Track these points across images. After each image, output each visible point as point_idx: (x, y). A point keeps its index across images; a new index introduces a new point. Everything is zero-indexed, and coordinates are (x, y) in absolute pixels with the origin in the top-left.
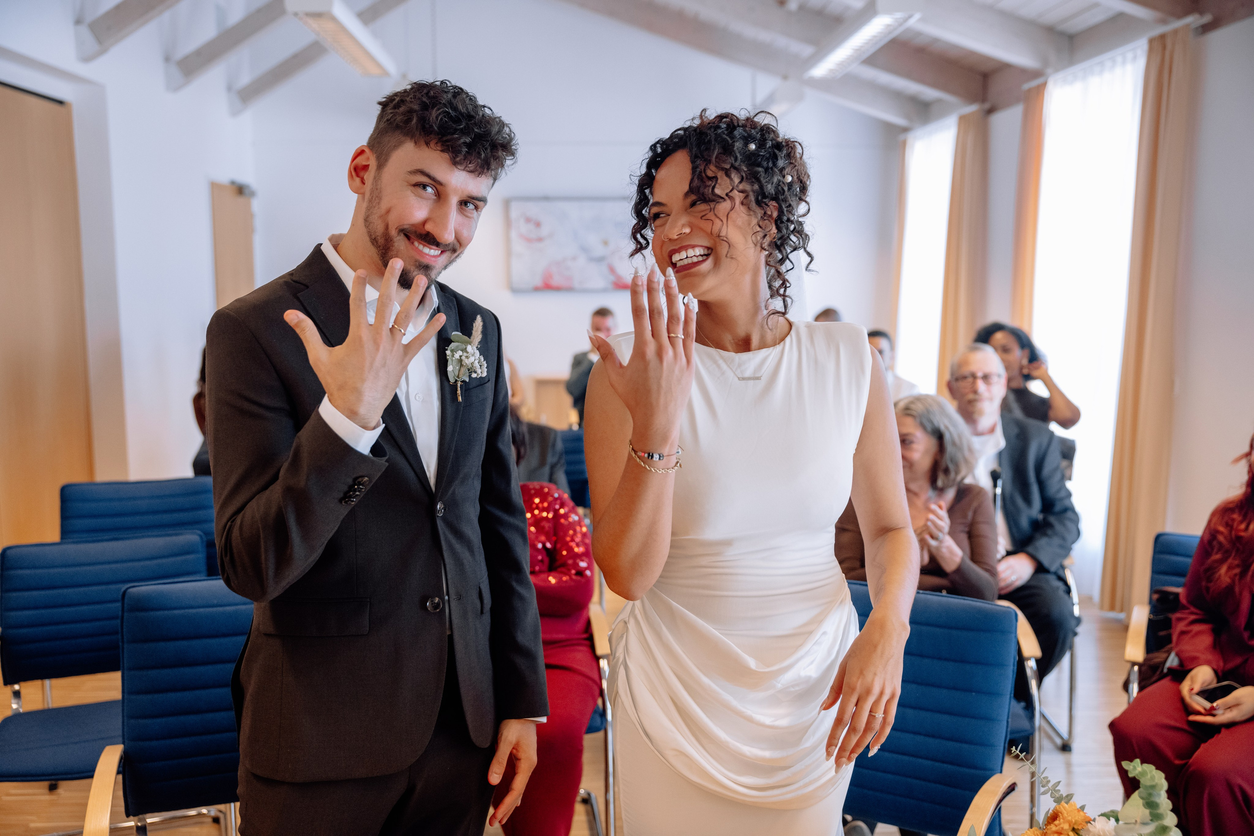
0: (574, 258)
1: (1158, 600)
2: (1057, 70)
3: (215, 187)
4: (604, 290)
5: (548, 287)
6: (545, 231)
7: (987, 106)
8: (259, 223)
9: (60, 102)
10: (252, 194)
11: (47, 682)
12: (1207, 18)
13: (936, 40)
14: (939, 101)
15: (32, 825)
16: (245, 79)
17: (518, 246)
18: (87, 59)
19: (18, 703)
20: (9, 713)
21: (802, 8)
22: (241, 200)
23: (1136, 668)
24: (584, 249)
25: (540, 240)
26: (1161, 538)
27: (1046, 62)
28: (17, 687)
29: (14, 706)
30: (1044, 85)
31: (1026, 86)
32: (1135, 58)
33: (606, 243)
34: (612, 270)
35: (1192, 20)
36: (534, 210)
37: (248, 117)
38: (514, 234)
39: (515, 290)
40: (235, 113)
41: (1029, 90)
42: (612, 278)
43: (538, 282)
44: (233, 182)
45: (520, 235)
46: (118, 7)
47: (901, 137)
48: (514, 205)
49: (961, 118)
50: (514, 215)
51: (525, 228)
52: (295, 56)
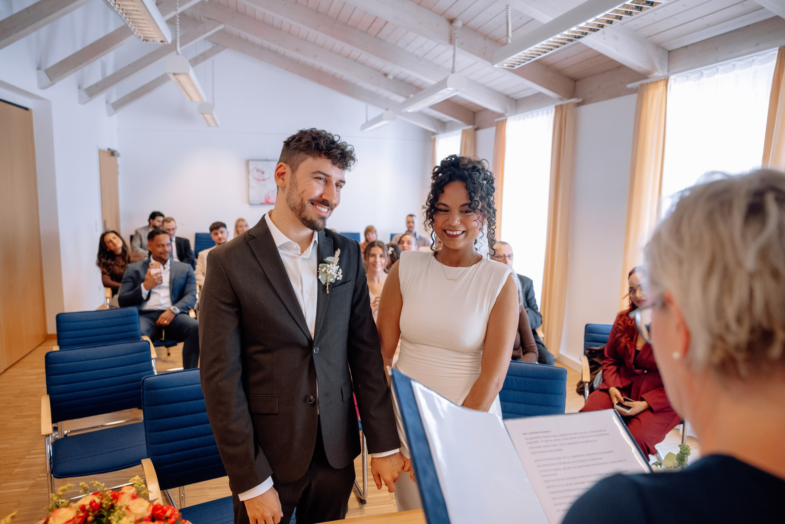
1: (589, 353)
2: (510, 115)
3: (100, 151)
5: (267, 201)
6: (266, 175)
7: (476, 126)
8: (120, 170)
9: (26, 109)
10: (118, 155)
12: (580, 100)
14: (450, 122)
16: (115, 99)
17: (253, 183)
18: (43, 88)
21: (394, 78)
22: (113, 158)
23: (587, 384)
25: (264, 180)
26: (588, 326)
27: (506, 111)
30: (506, 120)
31: (496, 120)
32: (548, 113)
35: (574, 100)
36: (261, 165)
37: (115, 117)
38: (251, 177)
39: (251, 203)
41: (498, 122)
43: (263, 200)
44: (109, 149)
45: (254, 178)
46: (61, 62)
47: (433, 137)
48: (251, 163)
49: (463, 131)
50: (251, 168)
51: (256, 174)
52: (142, 87)
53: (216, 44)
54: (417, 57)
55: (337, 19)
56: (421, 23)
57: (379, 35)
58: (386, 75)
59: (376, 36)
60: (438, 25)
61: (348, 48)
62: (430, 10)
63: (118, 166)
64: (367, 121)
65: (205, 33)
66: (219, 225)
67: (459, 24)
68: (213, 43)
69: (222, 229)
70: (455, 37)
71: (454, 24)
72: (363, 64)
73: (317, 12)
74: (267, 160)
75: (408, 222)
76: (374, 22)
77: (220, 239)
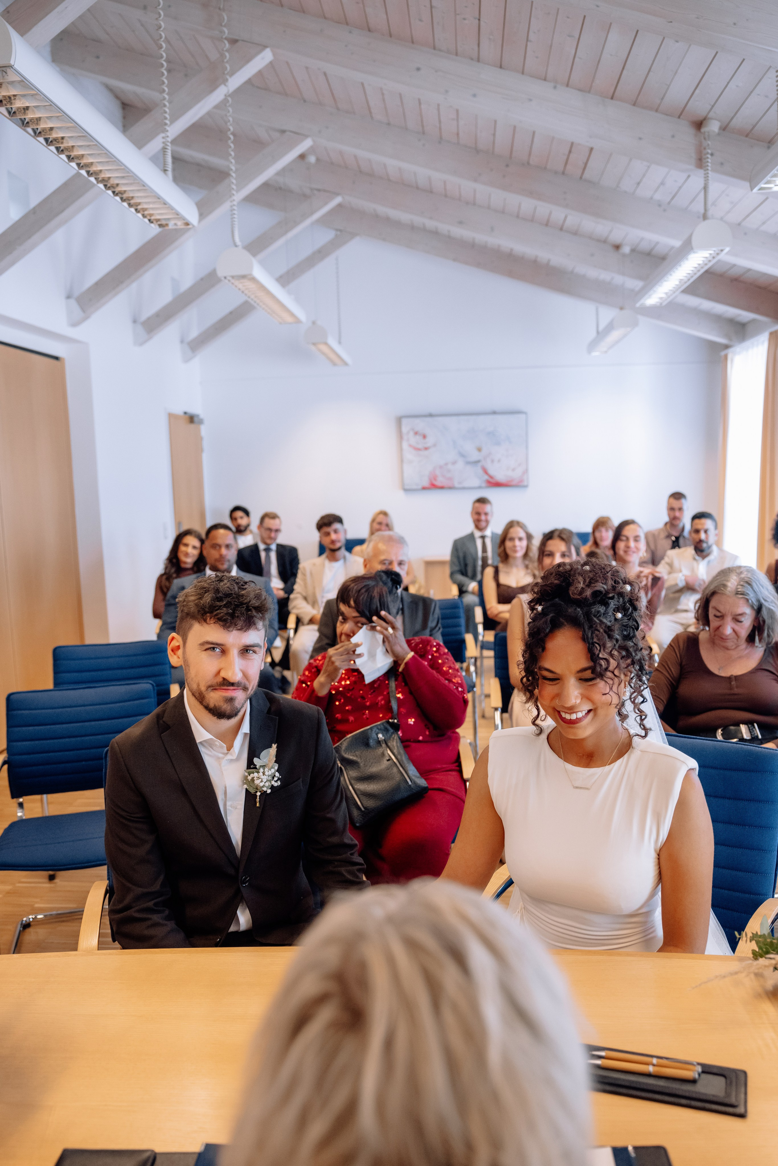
0: (454, 463)
3: (172, 417)
4: (480, 487)
5: (433, 486)
6: (430, 441)
8: (205, 444)
9: (56, 358)
10: (201, 422)
11: (45, 796)
13: (749, 270)
14: (753, 321)
15: (37, 905)
16: (194, 333)
17: (409, 454)
18: (75, 324)
19: (22, 812)
20: (16, 819)
21: (633, 250)
22: (192, 426)
24: (462, 455)
25: (426, 449)
28: (21, 800)
29: (19, 814)
33: (479, 450)
34: (486, 472)
36: (420, 425)
37: (197, 363)
38: (405, 445)
39: (406, 490)
40: (186, 360)
42: (486, 477)
43: (426, 483)
44: (185, 413)
45: (410, 446)
46: (97, 284)
47: (723, 353)
48: (404, 421)
49: (771, 334)
50: (404, 429)
51: (414, 440)
52: (231, 313)
53: (341, 231)
54: (660, 205)
55: (511, 157)
56: (640, 139)
57: (587, 175)
58: (617, 247)
59: (581, 178)
60: (673, 136)
61: (543, 209)
62: (657, 111)
63: (201, 439)
64: (598, 332)
65: (312, 213)
66: (332, 519)
67: (713, 127)
68: (337, 230)
69: (337, 526)
70: (708, 153)
71: (703, 130)
72: (575, 233)
73: (477, 151)
74: (431, 415)
75: (671, 509)
76: (570, 152)
77: (333, 542)
